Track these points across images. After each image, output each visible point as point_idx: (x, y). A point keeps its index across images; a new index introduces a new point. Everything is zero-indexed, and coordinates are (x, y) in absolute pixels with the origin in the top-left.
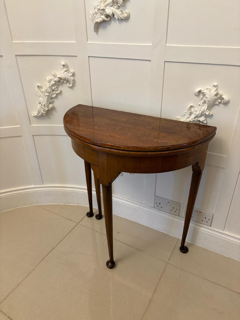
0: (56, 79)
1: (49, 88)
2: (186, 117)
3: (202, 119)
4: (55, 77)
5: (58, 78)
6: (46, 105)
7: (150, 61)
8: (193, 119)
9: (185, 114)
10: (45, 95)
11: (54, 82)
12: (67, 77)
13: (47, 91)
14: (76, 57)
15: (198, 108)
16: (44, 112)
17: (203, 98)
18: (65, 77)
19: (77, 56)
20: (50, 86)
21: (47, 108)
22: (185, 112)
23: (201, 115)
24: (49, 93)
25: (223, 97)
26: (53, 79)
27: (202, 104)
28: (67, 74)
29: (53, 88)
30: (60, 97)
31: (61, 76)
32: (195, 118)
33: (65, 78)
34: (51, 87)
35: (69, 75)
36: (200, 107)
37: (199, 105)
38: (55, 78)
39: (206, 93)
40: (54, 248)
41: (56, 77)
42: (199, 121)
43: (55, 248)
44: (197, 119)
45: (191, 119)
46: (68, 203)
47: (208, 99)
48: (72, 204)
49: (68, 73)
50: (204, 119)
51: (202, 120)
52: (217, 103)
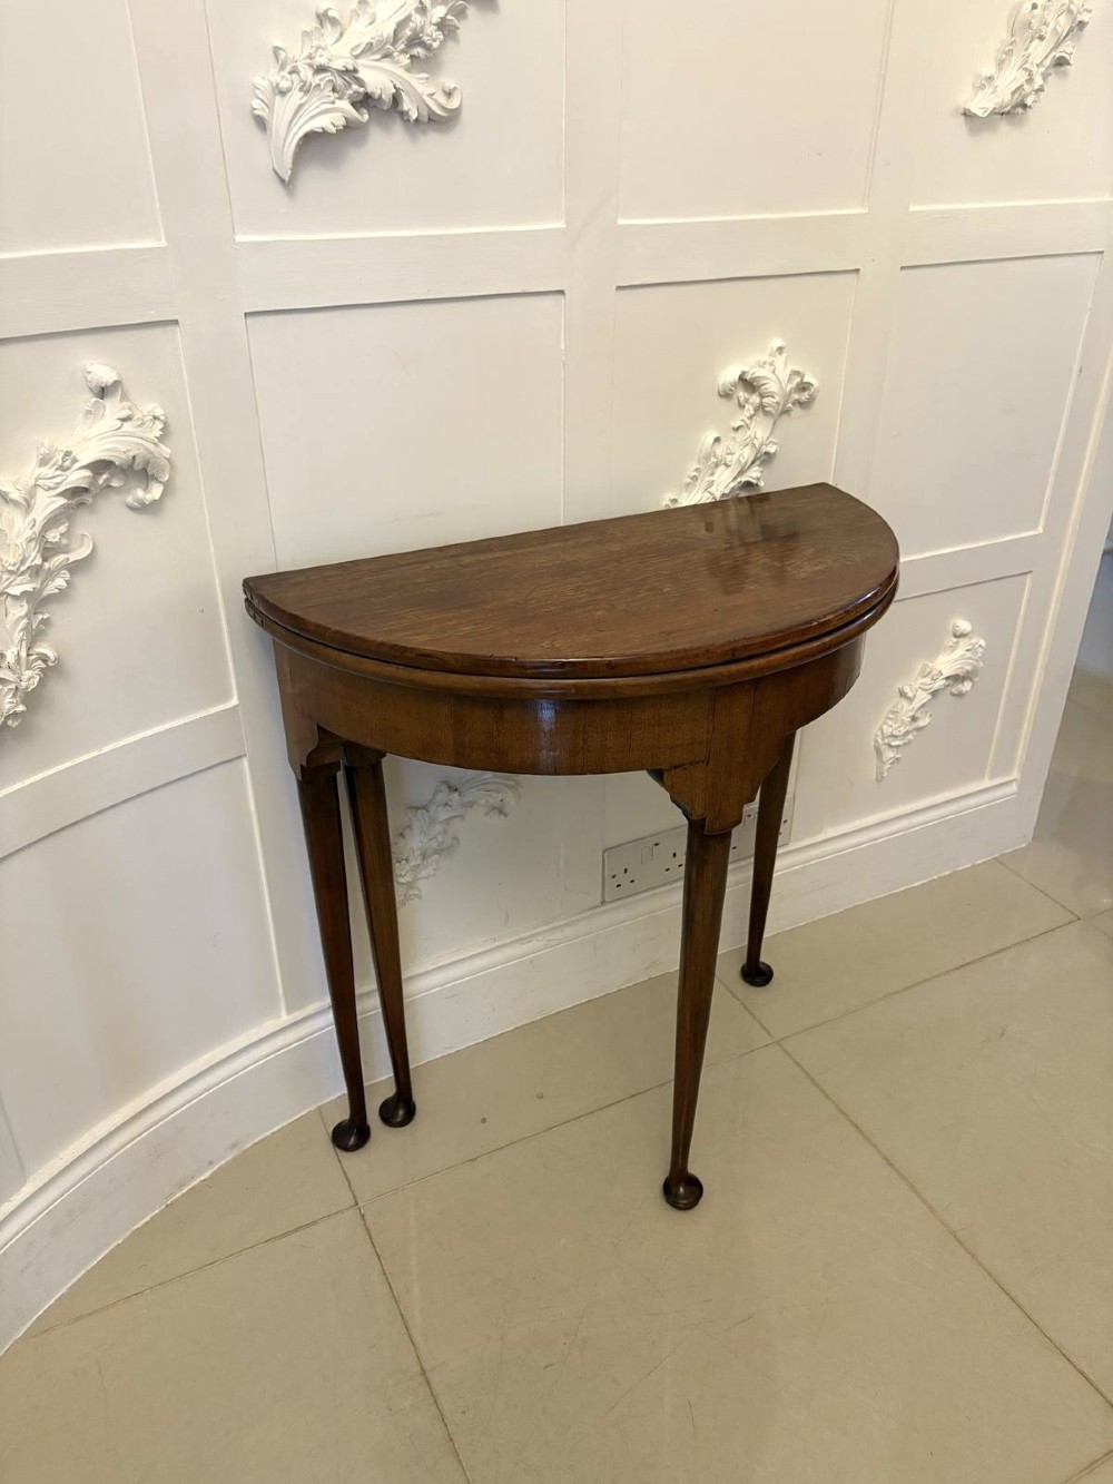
0: (77, 477)
1: (32, 544)
2: (701, 485)
3: (753, 474)
4: (67, 463)
5: (87, 467)
6: (24, 654)
7: (561, 292)
8: (732, 485)
9: (695, 473)
10: (16, 591)
11: (62, 501)
12: (146, 449)
13: (23, 568)
14: (172, 327)
15: (734, 438)
16: (17, 704)
17: (747, 401)
18: (131, 454)
19: (175, 322)
20: (37, 529)
21: (28, 673)
22: (697, 470)
23: (753, 463)
24: (36, 571)
25: (806, 380)
26: (50, 483)
27: (748, 422)
28: (138, 431)
29: (53, 536)
30: (84, 584)
31: (102, 451)
32: (735, 478)
33: (134, 457)
34: (41, 537)
35: (152, 437)
36: (740, 436)
37: (737, 429)
38: (68, 468)
39: (764, 378)
40: (423, 1372)
41: (75, 461)
42: (748, 485)
43: (427, 1366)
44: (739, 479)
45: (722, 484)
46: (181, 1186)
47: (777, 399)
48: (203, 1173)
49: (139, 426)
50: (759, 474)
51: (758, 479)
52: (790, 405)
